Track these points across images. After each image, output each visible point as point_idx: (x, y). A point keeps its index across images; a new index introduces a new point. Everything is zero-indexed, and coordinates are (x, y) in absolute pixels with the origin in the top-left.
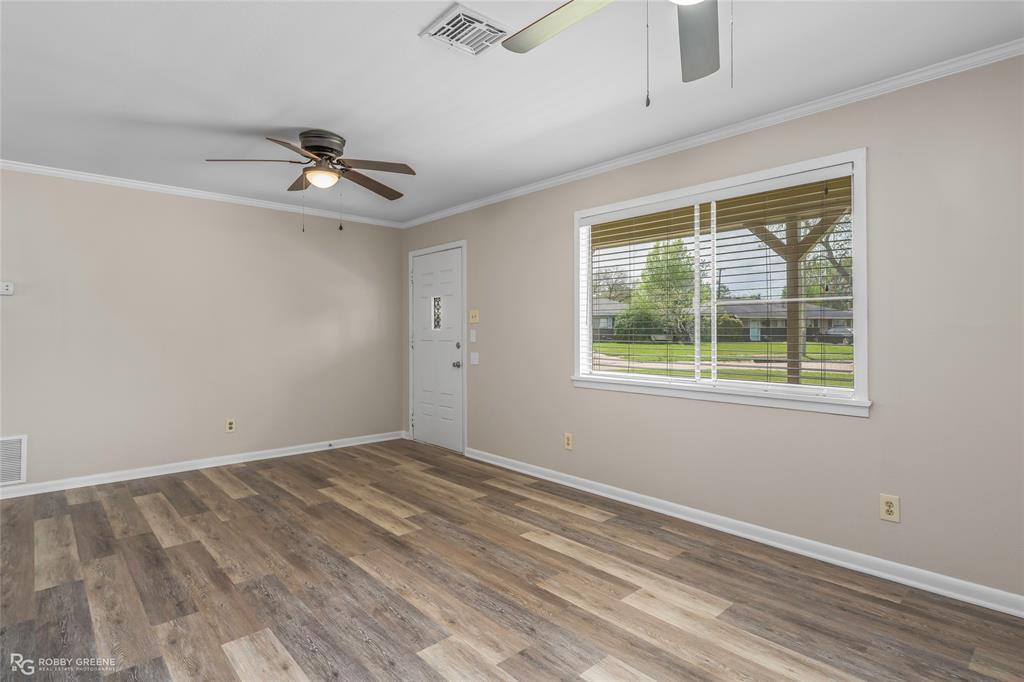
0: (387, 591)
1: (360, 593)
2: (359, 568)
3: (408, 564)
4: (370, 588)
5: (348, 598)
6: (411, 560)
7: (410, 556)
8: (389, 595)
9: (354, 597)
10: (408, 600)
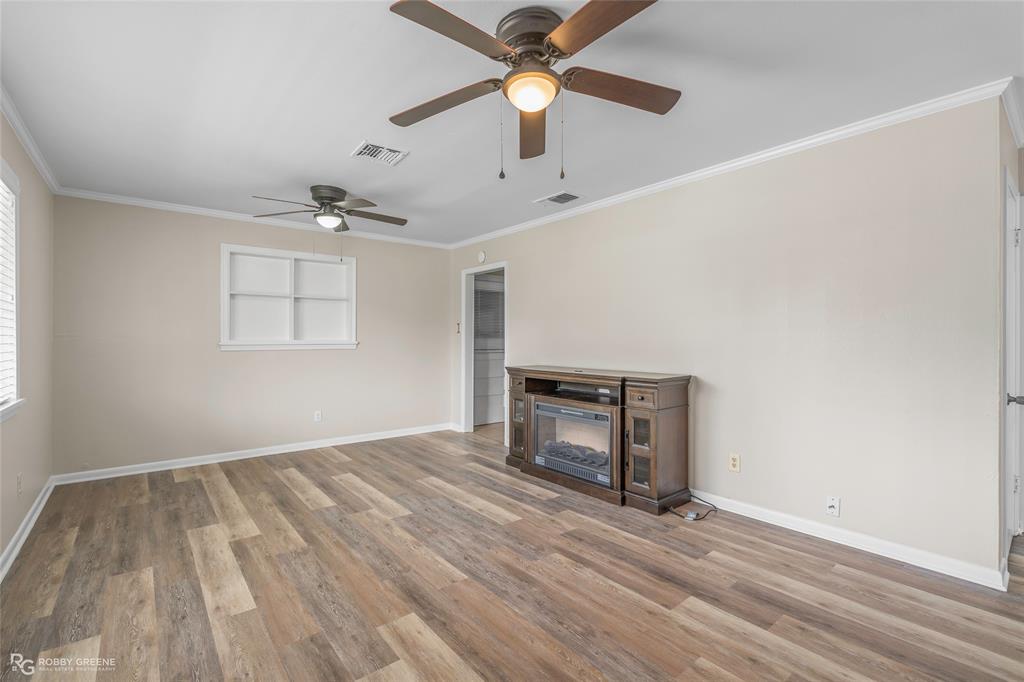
0: (428, 544)
1: (449, 544)
2: (455, 565)
3: (408, 569)
4: (443, 547)
5: (457, 540)
6: (404, 574)
7: (404, 578)
8: (428, 542)
9: (453, 541)
10: (413, 538)
